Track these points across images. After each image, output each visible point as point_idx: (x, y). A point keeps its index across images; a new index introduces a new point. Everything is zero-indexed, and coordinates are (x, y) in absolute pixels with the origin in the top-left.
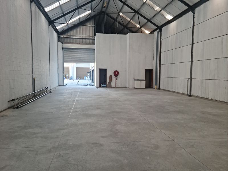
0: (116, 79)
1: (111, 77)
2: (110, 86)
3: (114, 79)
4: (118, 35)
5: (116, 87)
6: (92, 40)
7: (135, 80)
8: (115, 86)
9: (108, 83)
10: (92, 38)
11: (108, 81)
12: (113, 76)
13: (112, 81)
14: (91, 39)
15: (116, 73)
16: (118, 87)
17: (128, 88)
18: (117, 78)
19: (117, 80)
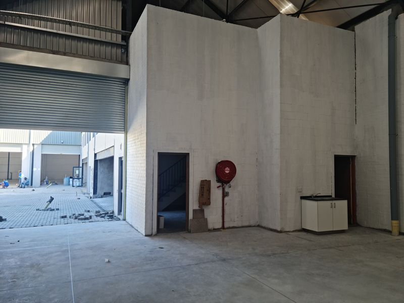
0: (225, 195)
1: (205, 187)
2: (202, 227)
3: (216, 193)
4: (229, 24)
5: (223, 227)
6: (114, 50)
7: (302, 198)
8: (220, 226)
9: (194, 211)
10: (114, 41)
11: (193, 204)
12: (214, 184)
13: (209, 204)
14: (112, 45)
15: (227, 171)
16: (231, 225)
17: (281, 232)
18: (227, 190)
19: (226, 199)
